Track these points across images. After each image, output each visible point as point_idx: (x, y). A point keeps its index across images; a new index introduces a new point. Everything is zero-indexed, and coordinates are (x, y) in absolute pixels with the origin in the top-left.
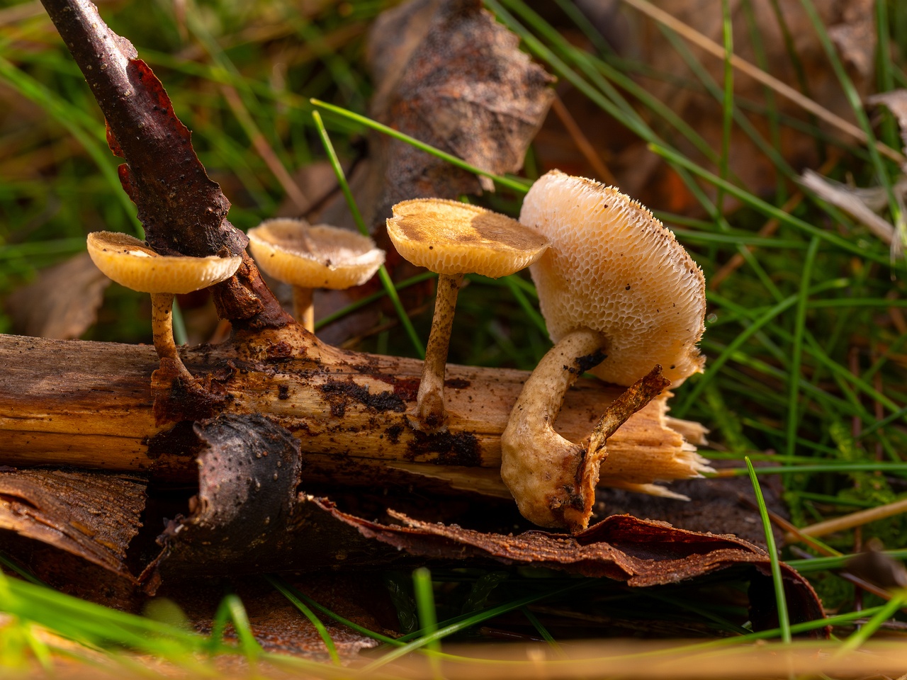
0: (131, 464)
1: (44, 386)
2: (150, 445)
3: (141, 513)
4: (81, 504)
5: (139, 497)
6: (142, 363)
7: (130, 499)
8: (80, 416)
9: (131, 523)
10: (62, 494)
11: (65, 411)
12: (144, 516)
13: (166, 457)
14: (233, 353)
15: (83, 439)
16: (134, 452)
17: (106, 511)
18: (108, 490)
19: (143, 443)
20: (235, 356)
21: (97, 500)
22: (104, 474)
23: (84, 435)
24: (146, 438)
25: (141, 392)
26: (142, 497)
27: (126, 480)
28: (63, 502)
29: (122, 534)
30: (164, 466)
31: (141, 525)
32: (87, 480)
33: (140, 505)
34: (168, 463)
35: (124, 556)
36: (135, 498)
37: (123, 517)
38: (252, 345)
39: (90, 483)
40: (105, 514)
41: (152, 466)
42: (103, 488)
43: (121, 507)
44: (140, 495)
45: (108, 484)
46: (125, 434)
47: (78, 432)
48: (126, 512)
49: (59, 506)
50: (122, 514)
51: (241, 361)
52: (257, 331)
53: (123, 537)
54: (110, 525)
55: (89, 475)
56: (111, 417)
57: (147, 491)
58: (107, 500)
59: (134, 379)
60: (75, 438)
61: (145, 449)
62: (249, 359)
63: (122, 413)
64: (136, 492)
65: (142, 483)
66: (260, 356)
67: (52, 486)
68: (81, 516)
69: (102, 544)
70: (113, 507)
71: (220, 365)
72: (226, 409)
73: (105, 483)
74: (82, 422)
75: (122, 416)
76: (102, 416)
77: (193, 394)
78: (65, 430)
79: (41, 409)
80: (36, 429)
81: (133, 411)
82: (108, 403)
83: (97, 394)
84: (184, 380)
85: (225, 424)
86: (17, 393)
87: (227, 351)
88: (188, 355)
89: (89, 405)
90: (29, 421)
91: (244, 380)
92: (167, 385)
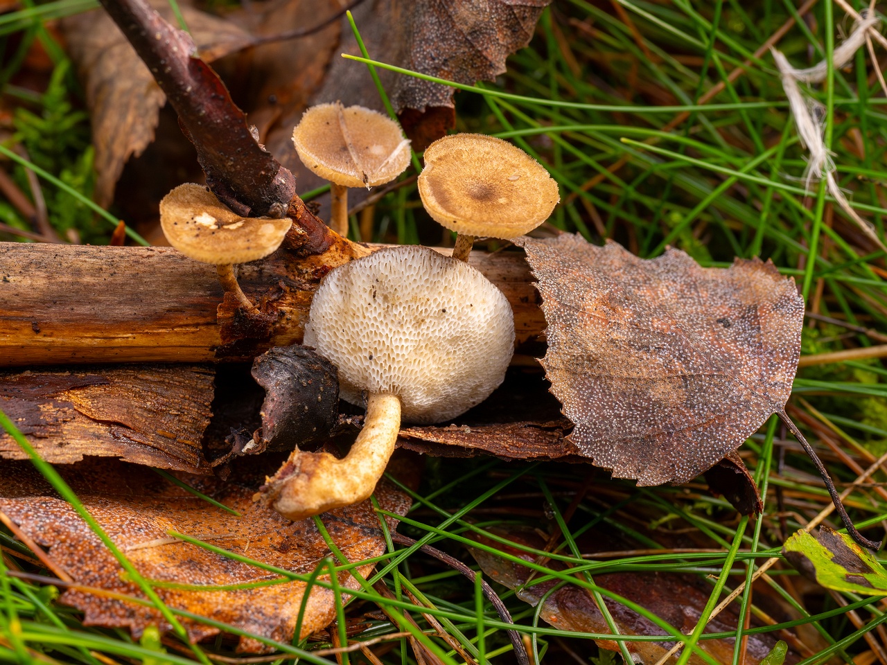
1: (127, 311)
2: (217, 353)
8: (158, 334)
9: (204, 415)
11: (146, 331)
14: (283, 271)
20: (285, 274)
21: (176, 400)
27: (197, 373)
29: (198, 427)
36: (205, 390)
37: (197, 412)
38: (300, 267)
40: (183, 412)
43: (195, 403)
44: (209, 386)
46: (196, 345)
47: (158, 345)
50: (196, 410)
51: (290, 279)
52: (304, 258)
53: (198, 429)
54: (188, 422)
56: (185, 334)
59: (201, 300)
60: (155, 349)
61: (213, 353)
62: (297, 278)
63: (193, 329)
64: (206, 384)
65: (210, 375)
69: (183, 443)
70: (189, 404)
74: (160, 339)
75: (193, 333)
76: (176, 332)
77: (252, 320)
78: (146, 345)
79: (126, 330)
80: (122, 345)
81: (202, 328)
82: (181, 323)
83: (172, 315)
84: (244, 310)
85: (273, 358)
86: (105, 318)
87: (278, 267)
88: (245, 270)
89: (165, 325)
90: (116, 340)
91: (293, 297)
92: (231, 314)
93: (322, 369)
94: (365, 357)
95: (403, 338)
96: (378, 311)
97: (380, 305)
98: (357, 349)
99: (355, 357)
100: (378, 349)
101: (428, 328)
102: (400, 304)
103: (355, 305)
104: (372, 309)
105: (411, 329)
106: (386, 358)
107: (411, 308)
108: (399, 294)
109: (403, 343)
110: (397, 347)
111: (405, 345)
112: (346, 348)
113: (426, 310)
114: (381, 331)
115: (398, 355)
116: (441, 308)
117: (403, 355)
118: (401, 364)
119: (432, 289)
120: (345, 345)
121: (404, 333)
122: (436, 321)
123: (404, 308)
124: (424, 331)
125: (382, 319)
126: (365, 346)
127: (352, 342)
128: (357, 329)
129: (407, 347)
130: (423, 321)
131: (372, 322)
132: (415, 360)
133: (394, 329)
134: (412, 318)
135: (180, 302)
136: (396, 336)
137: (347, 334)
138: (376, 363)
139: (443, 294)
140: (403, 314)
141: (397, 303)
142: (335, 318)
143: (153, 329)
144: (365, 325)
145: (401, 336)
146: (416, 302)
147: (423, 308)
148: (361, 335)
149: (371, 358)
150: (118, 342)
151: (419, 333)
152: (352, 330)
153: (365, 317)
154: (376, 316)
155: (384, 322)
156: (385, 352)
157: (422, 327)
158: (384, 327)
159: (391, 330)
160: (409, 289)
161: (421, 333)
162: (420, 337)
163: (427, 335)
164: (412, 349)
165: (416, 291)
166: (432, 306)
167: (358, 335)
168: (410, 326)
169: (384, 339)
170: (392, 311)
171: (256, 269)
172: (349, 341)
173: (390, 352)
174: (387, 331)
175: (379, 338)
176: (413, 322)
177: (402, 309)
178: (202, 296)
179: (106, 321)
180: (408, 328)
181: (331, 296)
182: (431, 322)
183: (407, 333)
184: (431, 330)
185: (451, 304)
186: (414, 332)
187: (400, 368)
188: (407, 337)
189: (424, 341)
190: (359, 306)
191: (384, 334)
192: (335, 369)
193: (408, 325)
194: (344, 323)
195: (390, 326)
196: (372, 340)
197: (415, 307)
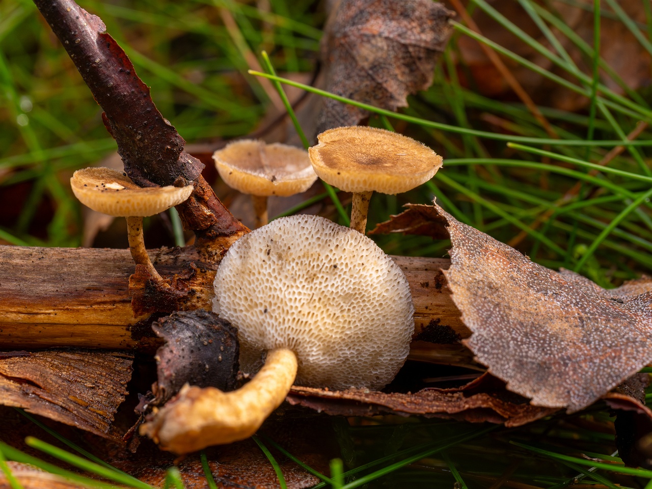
0: (120, 344)
1: (50, 288)
2: (132, 331)
3: (128, 383)
4: (79, 380)
5: (127, 371)
6: (126, 266)
7: (119, 372)
8: (78, 311)
9: (119, 392)
10: (64, 373)
11: (67, 307)
12: (130, 386)
13: (146, 339)
14: (195, 256)
15: (81, 328)
16: (121, 336)
17: (99, 385)
18: (102, 366)
19: (128, 330)
20: (197, 258)
21: (92, 375)
22: (101, 352)
23: (82, 325)
24: (129, 325)
25: (124, 290)
26: (129, 371)
27: (117, 357)
28: (64, 380)
29: (112, 402)
30: (146, 345)
31: (127, 393)
32: (86, 360)
33: (127, 377)
34: (149, 343)
35: (113, 420)
36: (124, 371)
37: (113, 388)
38: (210, 249)
39: (88, 362)
40: (98, 386)
41: (137, 345)
42: (99, 364)
43: (111, 380)
44: (127, 369)
45: (102, 361)
46: (113, 323)
47: (77, 322)
48: (116, 383)
49: (60, 383)
50: (112, 386)
51: (201, 262)
52: (213, 239)
53: (112, 404)
54: (102, 395)
55: (89, 354)
56: (102, 310)
57: (133, 365)
58: (101, 374)
59: (118, 280)
60: (75, 327)
61: (129, 333)
62: (207, 261)
63: (110, 306)
64: (124, 367)
65: (129, 359)
66: (216, 258)
67: (57, 367)
68: (79, 390)
69: (94, 412)
70: (105, 381)
71: (185, 266)
72: (190, 301)
73: (100, 360)
74: (80, 316)
75: (110, 309)
76: (95, 310)
77: (161, 292)
78: (66, 322)
79: (48, 306)
80: (45, 321)
81: (118, 305)
82: (99, 300)
83: (91, 293)
84: (154, 281)
85: (177, 320)
86: (29, 294)
87: (192, 254)
88: (162, 258)
89: (84, 301)
90: (39, 316)
91: (203, 278)
92: (142, 286)
93: (222, 328)
94: (261, 311)
95: (296, 291)
96: (272, 267)
97: (274, 262)
98: (253, 305)
99: (252, 314)
100: (273, 302)
101: (321, 283)
102: (294, 260)
103: (251, 264)
104: (267, 266)
105: (304, 283)
106: (281, 311)
107: (304, 264)
108: (292, 251)
109: (296, 296)
110: (291, 299)
111: (298, 298)
112: (244, 305)
113: (318, 266)
114: (275, 285)
115: (292, 307)
116: (332, 263)
117: (297, 307)
118: (295, 316)
119: (323, 247)
120: (243, 302)
121: (297, 287)
122: (328, 277)
123: (297, 263)
124: (317, 285)
125: (276, 274)
126: (260, 301)
127: (249, 299)
128: (252, 285)
129: (300, 299)
130: (315, 275)
131: (267, 277)
132: (309, 313)
133: (287, 283)
134: (305, 272)
135: (99, 282)
136: (290, 290)
137: (245, 293)
138: (271, 317)
139: (334, 252)
140: (296, 269)
141: (290, 259)
142: (233, 279)
143: (73, 305)
144: (260, 281)
145: (294, 289)
146: (308, 258)
147: (315, 263)
148: (257, 290)
149: (266, 311)
150: (41, 318)
151: (312, 287)
152: (248, 287)
153: (259, 273)
154: (271, 271)
155: (279, 278)
156: (279, 304)
157: (315, 281)
158: (278, 282)
159: (285, 284)
160: (302, 247)
161: (314, 287)
162: (313, 291)
163: (320, 289)
164: (305, 302)
165: (307, 247)
166: (324, 261)
167: (255, 291)
168: (303, 280)
169: (278, 292)
170: (285, 267)
171: (172, 257)
172: (246, 299)
173: (284, 304)
174: (281, 285)
175: (273, 293)
176: (305, 277)
177: (294, 265)
178: (119, 277)
179: (30, 297)
180: (301, 282)
181: (231, 260)
182: (323, 277)
183: (300, 286)
184: (324, 285)
185: (342, 261)
186: (306, 286)
187: (294, 319)
188: (300, 290)
189: (317, 295)
190: (255, 264)
191: (278, 288)
192: (235, 330)
193: (301, 279)
194: (242, 283)
195: (284, 281)
196: (267, 294)
197: (307, 262)
